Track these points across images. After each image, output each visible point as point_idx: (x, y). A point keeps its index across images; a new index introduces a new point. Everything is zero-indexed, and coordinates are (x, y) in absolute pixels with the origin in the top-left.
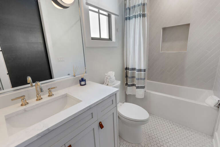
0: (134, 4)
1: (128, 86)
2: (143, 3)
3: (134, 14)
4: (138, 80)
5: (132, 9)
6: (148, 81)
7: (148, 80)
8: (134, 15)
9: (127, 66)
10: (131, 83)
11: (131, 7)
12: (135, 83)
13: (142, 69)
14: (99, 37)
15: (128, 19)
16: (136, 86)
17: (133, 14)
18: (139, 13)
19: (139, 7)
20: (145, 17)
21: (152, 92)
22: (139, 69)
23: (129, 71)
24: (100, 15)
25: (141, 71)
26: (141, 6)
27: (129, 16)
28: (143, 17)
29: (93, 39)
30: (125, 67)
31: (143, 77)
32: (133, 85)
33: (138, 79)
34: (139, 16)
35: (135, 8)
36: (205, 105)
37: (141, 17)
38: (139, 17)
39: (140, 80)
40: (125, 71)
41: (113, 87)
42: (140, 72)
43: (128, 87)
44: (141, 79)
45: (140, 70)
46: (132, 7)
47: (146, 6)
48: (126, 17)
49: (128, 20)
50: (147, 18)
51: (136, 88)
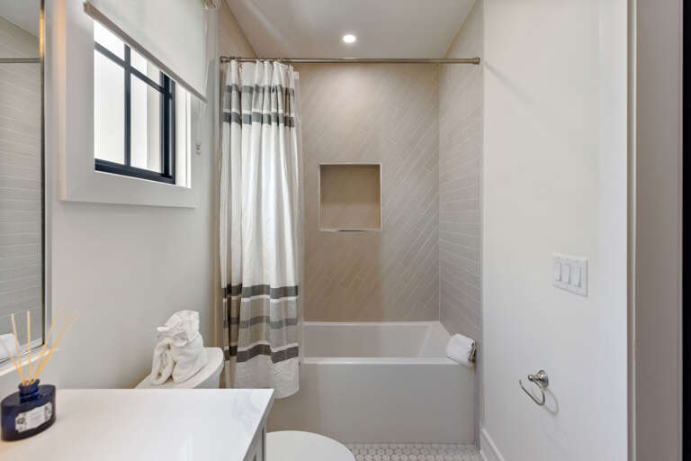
0: (256, 82)
1: (239, 360)
2: (284, 86)
3: (258, 111)
4: (278, 328)
5: (248, 94)
6: (307, 324)
7: (306, 320)
8: (255, 113)
9: (230, 278)
10: (251, 342)
11: (245, 86)
12: (266, 343)
13: (288, 285)
14: (122, 161)
15: (236, 121)
16: (274, 350)
17: (253, 110)
18: (274, 110)
19: (273, 95)
20: (290, 126)
21: (321, 363)
22: (281, 288)
23: (244, 300)
24: (132, 76)
25: (286, 295)
26: (279, 94)
27: (238, 112)
28: (285, 125)
29: (101, 166)
30: (224, 285)
31: (293, 314)
32: (258, 350)
33: (279, 325)
34: (272, 118)
35: (261, 95)
36: (450, 362)
37: (281, 125)
38: (274, 124)
39: (284, 328)
40: (225, 300)
41: (198, 387)
42: (283, 299)
43: (240, 365)
44: (289, 322)
45: (283, 292)
46: (248, 89)
47: (291, 97)
48: (226, 110)
49: (233, 124)
50: (297, 131)
51: (270, 361)
